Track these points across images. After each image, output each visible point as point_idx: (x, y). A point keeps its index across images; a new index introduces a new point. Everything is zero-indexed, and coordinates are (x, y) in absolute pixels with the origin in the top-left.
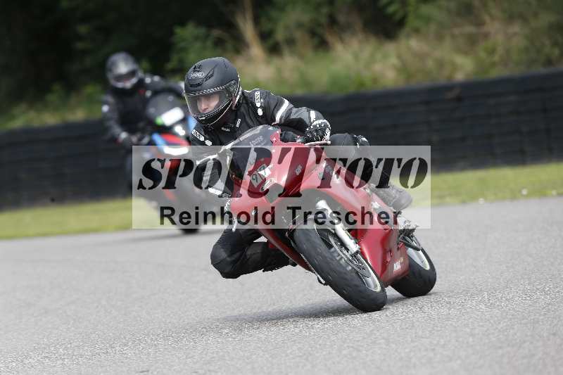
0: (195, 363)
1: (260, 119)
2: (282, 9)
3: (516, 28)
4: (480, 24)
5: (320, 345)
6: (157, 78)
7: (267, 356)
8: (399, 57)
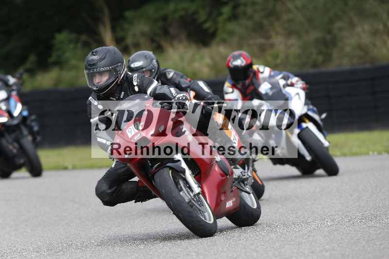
3: (293, 41)
4: (268, 37)
8: (212, 58)
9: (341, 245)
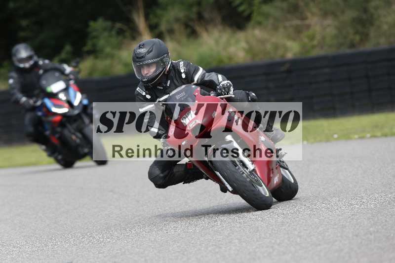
0: (105, 257)
1: (183, 81)
2: (164, 8)
3: (329, 21)
4: (304, 18)
5: (193, 243)
6: (47, 61)
7: (155, 251)
8: (247, 42)
9: (385, 227)
